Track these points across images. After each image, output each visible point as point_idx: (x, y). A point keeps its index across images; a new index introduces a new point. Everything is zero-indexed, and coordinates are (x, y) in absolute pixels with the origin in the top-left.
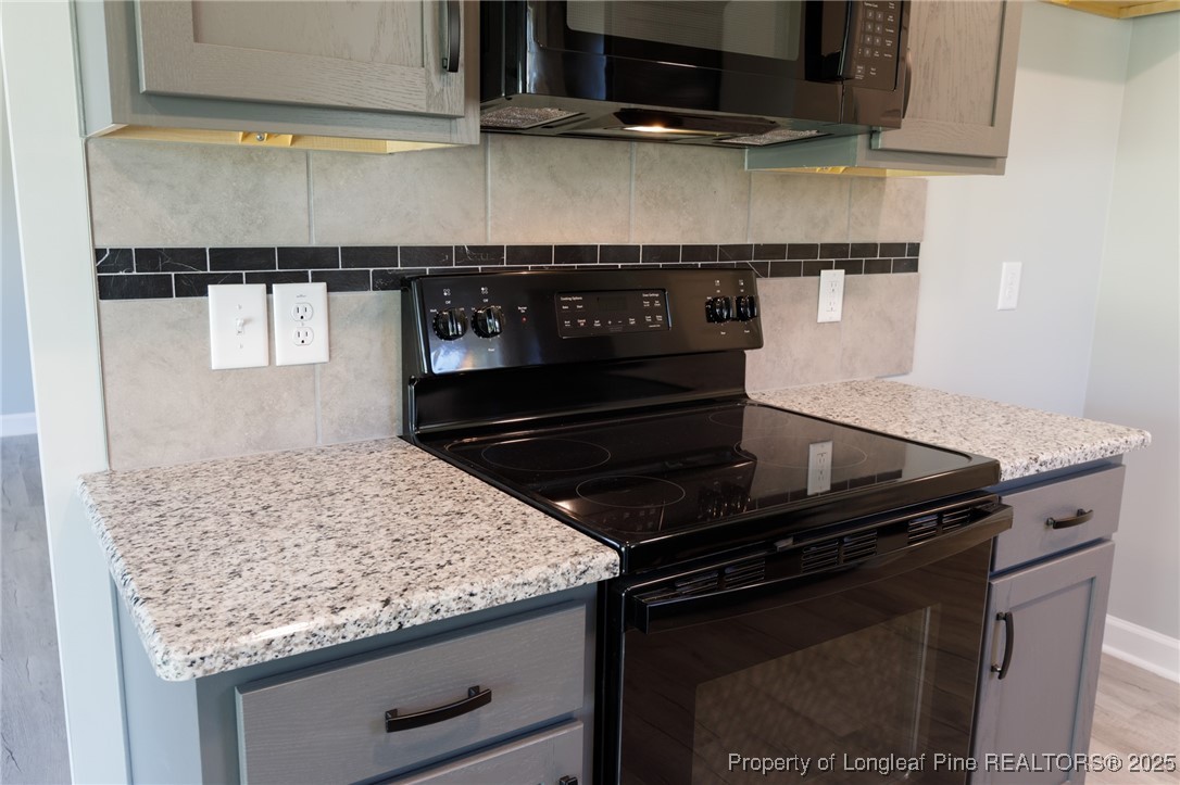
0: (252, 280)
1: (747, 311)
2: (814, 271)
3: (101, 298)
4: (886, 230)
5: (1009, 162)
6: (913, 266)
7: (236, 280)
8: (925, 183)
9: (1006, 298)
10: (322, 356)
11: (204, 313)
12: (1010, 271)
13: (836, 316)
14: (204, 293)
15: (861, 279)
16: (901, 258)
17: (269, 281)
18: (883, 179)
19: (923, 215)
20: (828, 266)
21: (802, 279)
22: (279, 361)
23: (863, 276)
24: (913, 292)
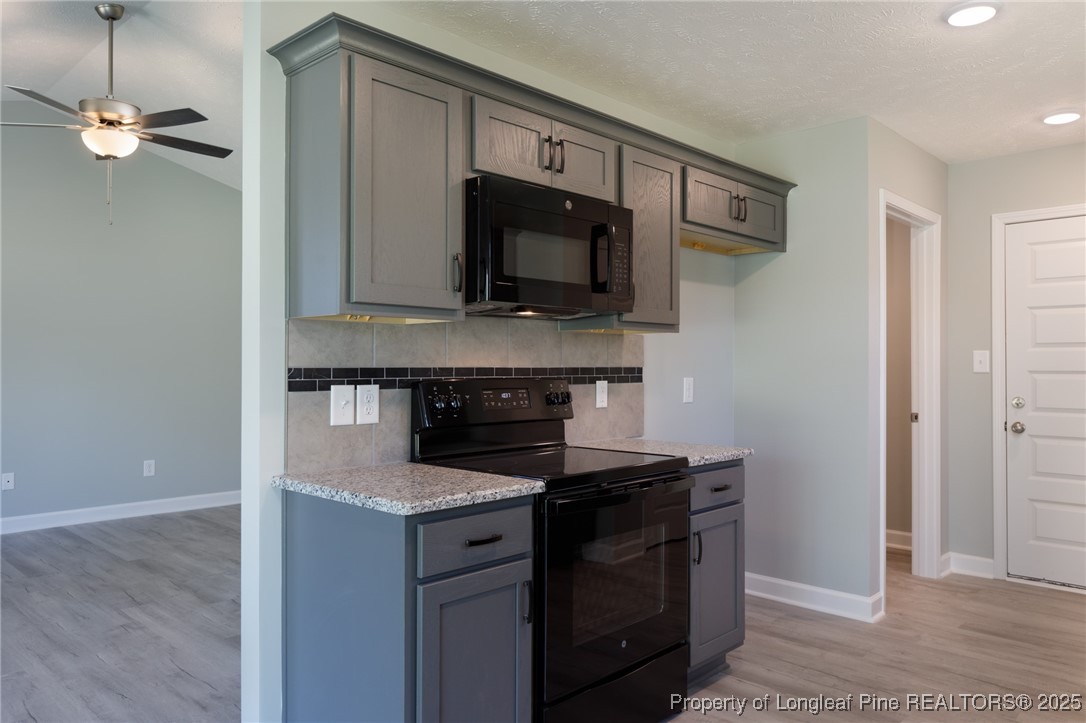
0: (349, 383)
1: (567, 398)
2: (593, 381)
3: (290, 390)
4: (626, 361)
5: (681, 326)
6: (640, 379)
7: (342, 383)
8: (642, 337)
9: (687, 396)
10: (376, 420)
11: (329, 398)
12: (688, 383)
13: (605, 405)
14: (329, 389)
15: (615, 385)
16: (634, 375)
17: (356, 383)
18: (622, 335)
19: (643, 353)
20: (600, 379)
21: (588, 385)
22: (358, 423)
23: (616, 384)
24: (641, 392)
